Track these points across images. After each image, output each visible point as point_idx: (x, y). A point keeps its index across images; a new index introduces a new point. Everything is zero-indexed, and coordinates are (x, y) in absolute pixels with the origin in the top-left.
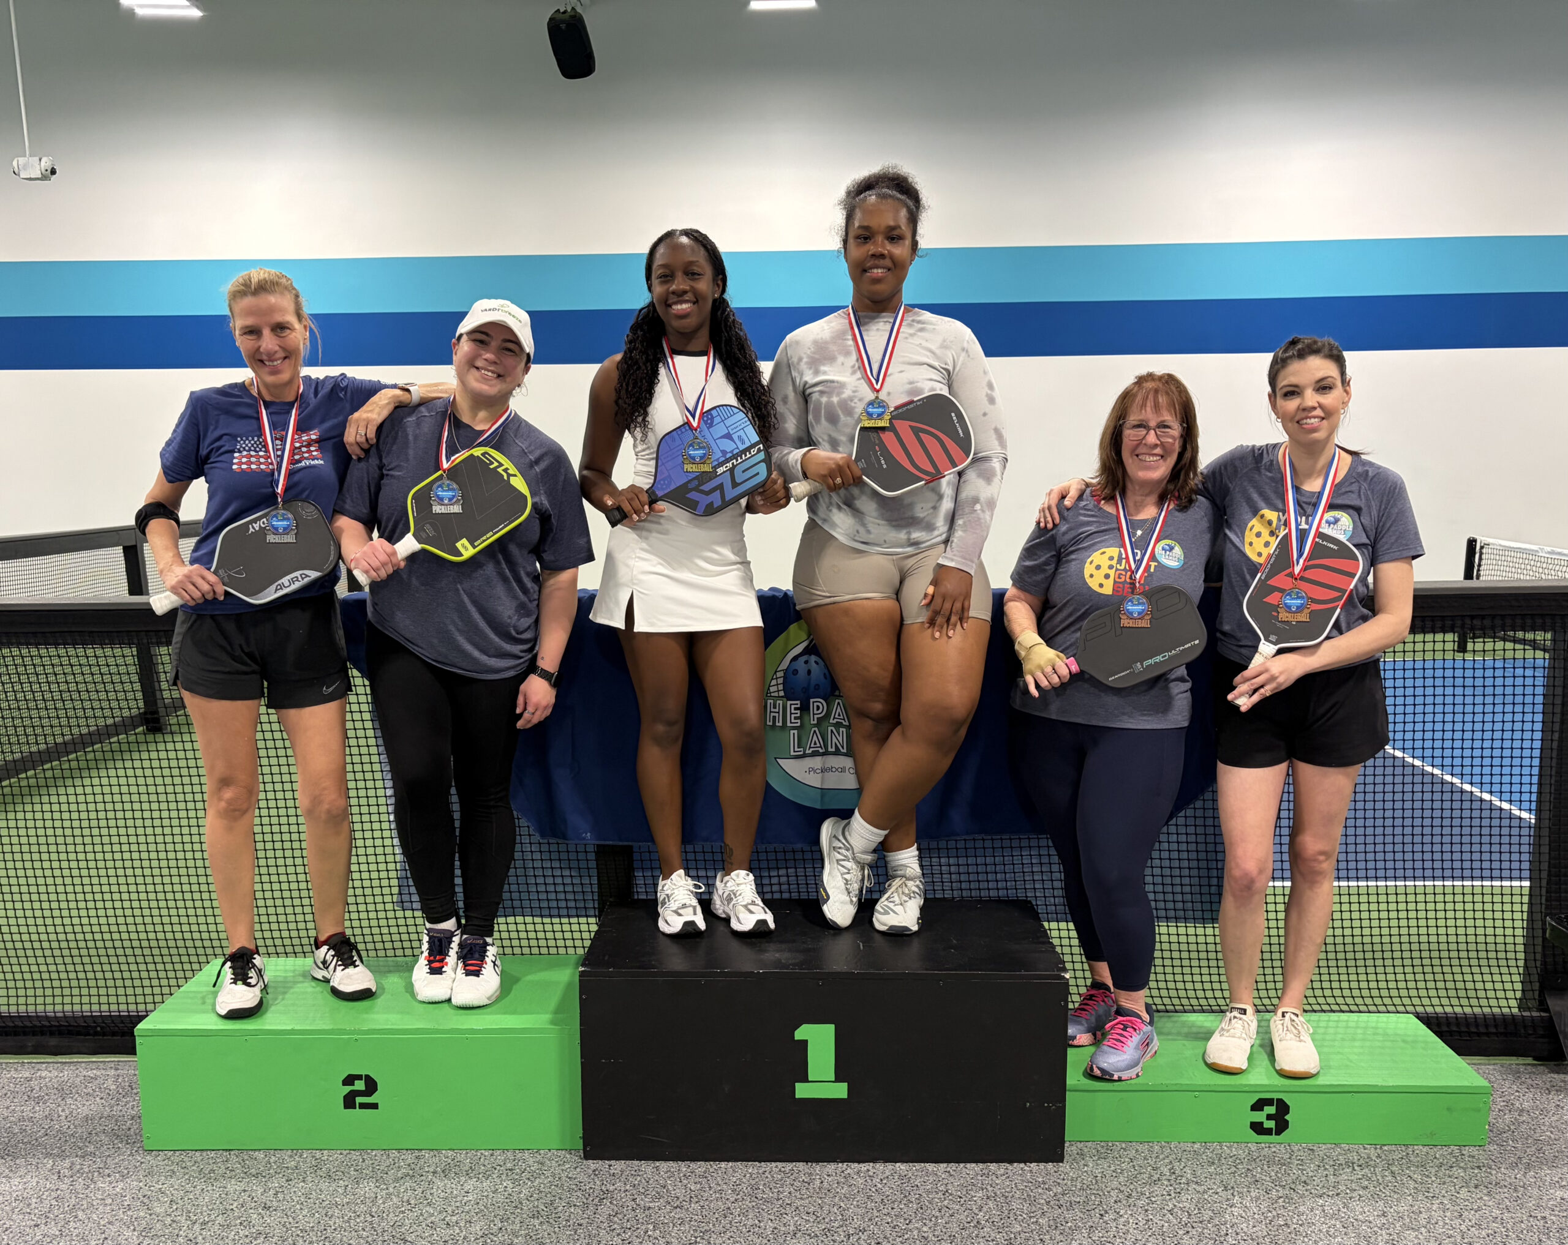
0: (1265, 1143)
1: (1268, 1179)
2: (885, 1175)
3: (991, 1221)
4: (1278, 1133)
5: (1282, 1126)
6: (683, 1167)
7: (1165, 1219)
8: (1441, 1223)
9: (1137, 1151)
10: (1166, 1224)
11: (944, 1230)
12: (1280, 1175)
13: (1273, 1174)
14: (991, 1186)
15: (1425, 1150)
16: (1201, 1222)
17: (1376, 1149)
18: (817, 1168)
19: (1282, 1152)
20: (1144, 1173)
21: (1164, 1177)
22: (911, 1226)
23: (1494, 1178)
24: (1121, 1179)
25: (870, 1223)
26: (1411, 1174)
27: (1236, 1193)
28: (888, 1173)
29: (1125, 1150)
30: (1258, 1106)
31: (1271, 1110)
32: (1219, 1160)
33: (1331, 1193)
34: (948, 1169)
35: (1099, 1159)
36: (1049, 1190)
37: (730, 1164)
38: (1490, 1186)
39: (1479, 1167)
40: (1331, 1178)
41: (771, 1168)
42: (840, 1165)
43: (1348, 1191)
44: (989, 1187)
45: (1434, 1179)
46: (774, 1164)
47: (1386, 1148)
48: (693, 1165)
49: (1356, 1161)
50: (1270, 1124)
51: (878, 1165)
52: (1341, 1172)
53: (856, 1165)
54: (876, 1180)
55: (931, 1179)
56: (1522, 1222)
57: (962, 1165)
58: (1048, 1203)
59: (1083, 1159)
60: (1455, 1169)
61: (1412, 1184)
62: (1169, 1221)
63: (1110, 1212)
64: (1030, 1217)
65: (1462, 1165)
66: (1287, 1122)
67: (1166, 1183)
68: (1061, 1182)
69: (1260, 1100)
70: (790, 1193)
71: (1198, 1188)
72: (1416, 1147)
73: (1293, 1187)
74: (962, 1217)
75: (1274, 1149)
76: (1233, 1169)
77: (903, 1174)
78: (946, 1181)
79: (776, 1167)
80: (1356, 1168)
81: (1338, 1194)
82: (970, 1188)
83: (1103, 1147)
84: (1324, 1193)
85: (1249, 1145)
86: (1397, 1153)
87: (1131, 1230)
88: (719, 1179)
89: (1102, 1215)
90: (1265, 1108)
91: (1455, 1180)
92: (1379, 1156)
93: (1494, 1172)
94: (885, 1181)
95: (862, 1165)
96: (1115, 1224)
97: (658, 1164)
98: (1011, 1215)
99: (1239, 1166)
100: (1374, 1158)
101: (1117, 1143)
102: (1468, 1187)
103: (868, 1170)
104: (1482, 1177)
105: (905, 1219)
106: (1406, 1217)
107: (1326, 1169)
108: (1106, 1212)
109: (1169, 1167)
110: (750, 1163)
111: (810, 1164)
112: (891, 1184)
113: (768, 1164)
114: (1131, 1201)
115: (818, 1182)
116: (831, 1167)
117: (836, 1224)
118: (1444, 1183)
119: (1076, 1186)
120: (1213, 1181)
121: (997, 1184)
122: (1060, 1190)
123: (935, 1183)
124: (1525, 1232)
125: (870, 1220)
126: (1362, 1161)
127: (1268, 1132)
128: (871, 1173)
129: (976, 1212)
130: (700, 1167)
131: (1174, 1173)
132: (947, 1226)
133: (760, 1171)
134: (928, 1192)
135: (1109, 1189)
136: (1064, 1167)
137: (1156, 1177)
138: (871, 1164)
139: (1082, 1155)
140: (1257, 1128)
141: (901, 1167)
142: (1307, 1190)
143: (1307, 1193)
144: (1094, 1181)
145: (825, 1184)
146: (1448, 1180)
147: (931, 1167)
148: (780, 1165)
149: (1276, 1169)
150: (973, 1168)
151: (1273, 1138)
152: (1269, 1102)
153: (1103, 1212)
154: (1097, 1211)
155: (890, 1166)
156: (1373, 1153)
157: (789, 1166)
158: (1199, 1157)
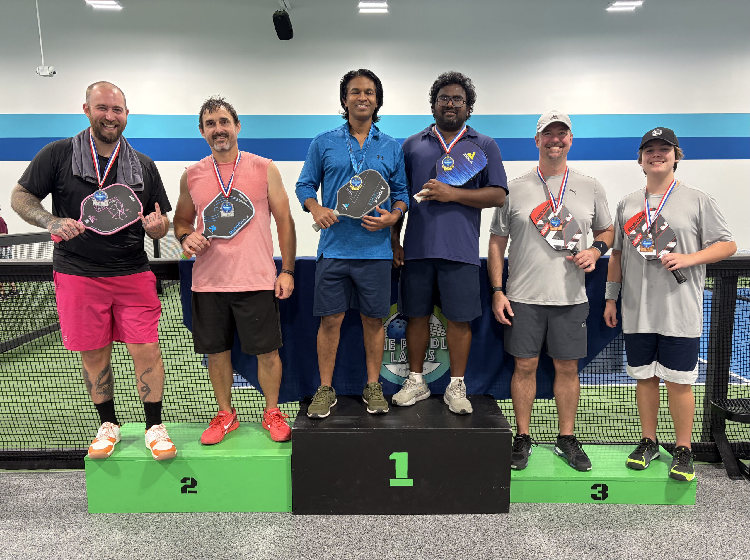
0: (598, 503)
1: (600, 519)
2: (431, 520)
3: (480, 541)
4: (603, 499)
5: (605, 496)
6: (340, 518)
7: (557, 539)
8: (677, 538)
9: (542, 506)
10: (558, 542)
11: (459, 546)
12: (605, 517)
13: (602, 517)
16: (573, 540)
18: (400, 517)
19: (606, 507)
20: (546, 517)
21: (555, 519)
22: (444, 544)
23: (698, 517)
24: (536, 520)
25: (425, 543)
26: (662, 515)
27: (587, 526)
28: (432, 519)
29: (536, 506)
30: (594, 487)
31: (600, 489)
32: (578, 511)
33: (628, 525)
34: (459, 517)
35: (525, 510)
36: (505, 526)
37: (361, 516)
38: (697, 520)
40: (628, 518)
42: (411, 516)
43: (636, 524)
44: (477, 525)
45: (672, 517)
46: (381, 516)
48: (344, 517)
49: (638, 510)
50: (600, 495)
51: (427, 516)
52: (632, 515)
53: (418, 515)
54: (427, 523)
55: (452, 521)
57: (465, 515)
58: (504, 532)
59: (518, 511)
60: (680, 513)
61: (663, 520)
62: (559, 540)
63: (532, 536)
64: (497, 539)
66: (607, 494)
67: (556, 522)
68: (509, 522)
69: (595, 484)
70: (389, 529)
71: (570, 523)
73: (612, 522)
74: (467, 539)
75: (602, 506)
76: (585, 514)
77: (439, 519)
78: (458, 523)
79: (382, 517)
80: (638, 513)
81: (631, 526)
82: (469, 525)
83: (526, 505)
84: (626, 525)
85: (591, 504)
87: (542, 544)
88: (356, 523)
89: (529, 537)
90: (598, 488)
91: (681, 518)
93: (698, 514)
94: (431, 523)
95: (420, 516)
96: (535, 541)
97: (328, 516)
98: (488, 538)
99: (587, 514)
100: (645, 509)
101: (533, 503)
102: (687, 521)
103: (423, 518)
104: (693, 516)
105: (441, 541)
106: (662, 536)
107: (625, 514)
109: (556, 514)
110: (370, 516)
111: (397, 515)
112: (434, 524)
113: (378, 516)
114: (541, 530)
115: (401, 524)
116: (406, 517)
117: (410, 544)
119: (516, 523)
120: (576, 520)
121: (481, 524)
122: (509, 526)
123: (454, 524)
125: (425, 541)
126: (640, 510)
127: (599, 499)
128: (424, 519)
129: (473, 537)
130: (347, 518)
131: (559, 517)
132: (460, 544)
133: (375, 519)
134: (451, 528)
135: (531, 525)
136: (510, 514)
137: (551, 519)
138: (424, 515)
139: (517, 508)
140: (594, 497)
141: (438, 516)
142: (618, 524)
143: (618, 526)
144: (524, 521)
145: (404, 524)
146: (678, 518)
147: (451, 516)
148: (383, 516)
149: (603, 514)
150: (470, 516)
152: (599, 485)
154: (526, 535)
155: (433, 516)
157: (387, 517)
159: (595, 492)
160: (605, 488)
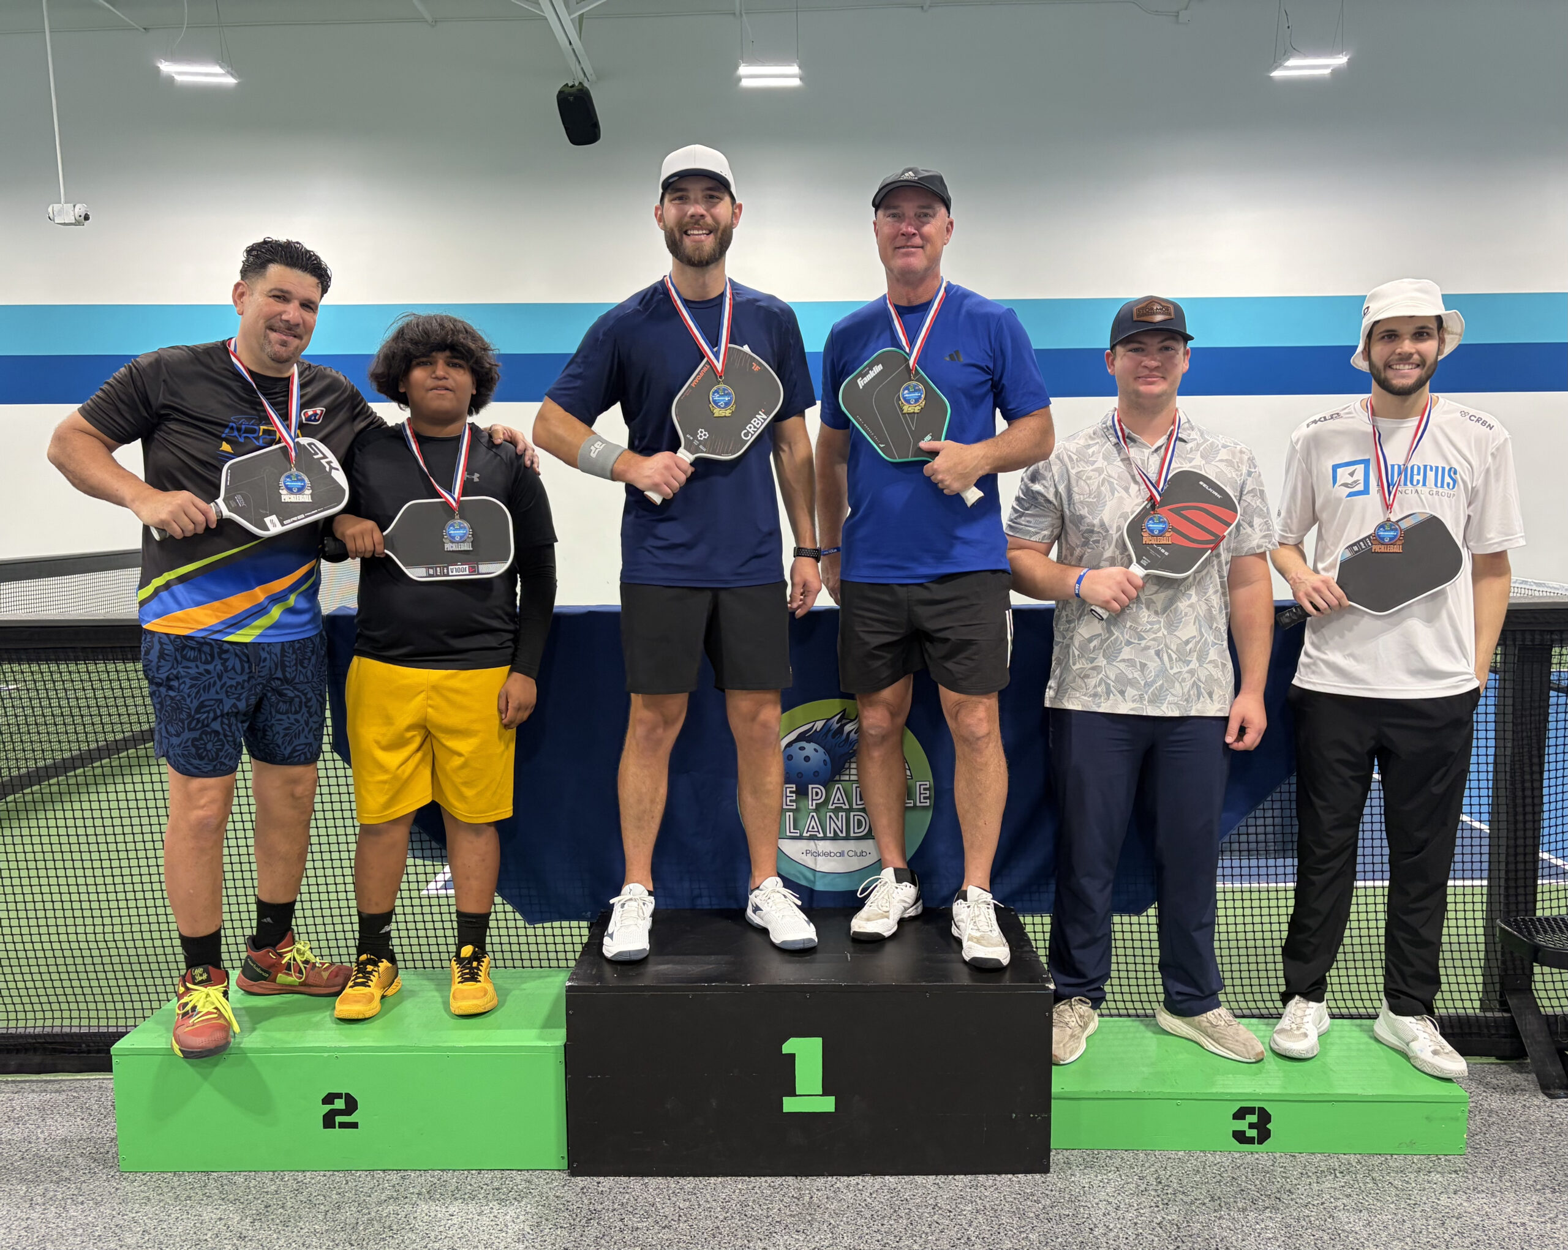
0: (1248, 1152)
1: (1253, 1187)
2: (875, 1189)
3: (981, 1236)
4: (1261, 1142)
5: (1264, 1135)
6: (672, 1182)
9: (1123, 1158)
12: (1264, 1185)
13: (1258, 1184)
14: (980, 1199)
18: (807, 1181)
19: (1265, 1160)
20: (1131, 1182)
21: (1151, 1188)
23: (1471, 1183)
24: (1109, 1190)
25: (860, 1241)
26: (1392, 1180)
27: (1223, 1204)
28: (877, 1186)
29: (1111, 1158)
30: (1240, 1115)
31: (1253, 1118)
32: (1204, 1168)
33: (1316, 1204)
34: (937, 1181)
35: (1085, 1168)
36: (1038, 1201)
37: (720, 1179)
38: (1468, 1191)
39: (1456, 1172)
40: (1315, 1186)
41: (761, 1183)
42: (830, 1178)
43: (1333, 1202)
44: (978, 1199)
45: (1413, 1184)
46: (763, 1179)
48: (682, 1182)
49: (1337, 1167)
50: (1253, 1133)
51: (867, 1178)
52: (1324, 1179)
53: (846, 1178)
54: (866, 1194)
55: (920, 1192)
56: (1503, 1229)
57: (951, 1177)
58: (1037, 1216)
59: (1070, 1168)
60: (1433, 1174)
61: (1393, 1191)
62: (1158, 1235)
63: (1099, 1225)
64: (1020, 1232)
65: (1439, 1169)
66: (1269, 1131)
67: (1153, 1193)
68: (1049, 1193)
69: (1241, 1108)
70: (779, 1210)
71: (1185, 1199)
73: (1278, 1196)
74: (953, 1232)
75: (1257, 1159)
76: (1219, 1178)
77: (893, 1187)
78: (935, 1194)
79: (766, 1182)
80: (1338, 1174)
81: (1323, 1206)
82: (959, 1201)
83: (1089, 1155)
84: (1310, 1204)
85: (1233, 1153)
86: (1377, 1162)
88: (708, 1195)
89: (1091, 1229)
90: (1247, 1116)
91: (1434, 1186)
92: (1359, 1162)
93: (1471, 1177)
94: (874, 1195)
95: (851, 1178)
97: (646, 1180)
98: (1001, 1230)
99: (1224, 1176)
100: (1354, 1164)
101: (1103, 1151)
102: (1447, 1193)
103: (858, 1184)
104: (1459, 1182)
105: (895, 1237)
106: (1392, 1229)
107: (1309, 1176)
108: (1096, 1226)
109: (1155, 1176)
110: (739, 1178)
111: (799, 1178)
112: (881, 1197)
113: (758, 1178)
114: (1119, 1213)
115: (807, 1198)
116: (820, 1181)
118: (1424, 1189)
119: (1064, 1197)
120: (1199, 1190)
121: (986, 1197)
122: (1048, 1202)
123: (924, 1196)
125: (860, 1238)
126: (1343, 1168)
127: (1250, 1141)
128: (860, 1187)
129: (966, 1227)
130: (689, 1183)
131: (1160, 1183)
132: (938, 1243)
133: (750, 1187)
134: (918, 1206)
135: (1097, 1200)
136: (1051, 1177)
137: (1143, 1187)
138: (861, 1178)
139: (1067, 1163)
140: (1239, 1136)
141: (890, 1180)
142: (1292, 1200)
143: (1292, 1203)
144: (1082, 1192)
145: (815, 1199)
146: (1427, 1185)
147: (920, 1179)
148: (769, 1179)
149: (1260, 1177)
150: (962, 1180)
151: (1256, 1147)
152: (1251, 1111)
155: (879, 1179)
157: (778, 1181)
158: (1184, 1165)
159: (1242, 1125)
160: (1265, 1117)
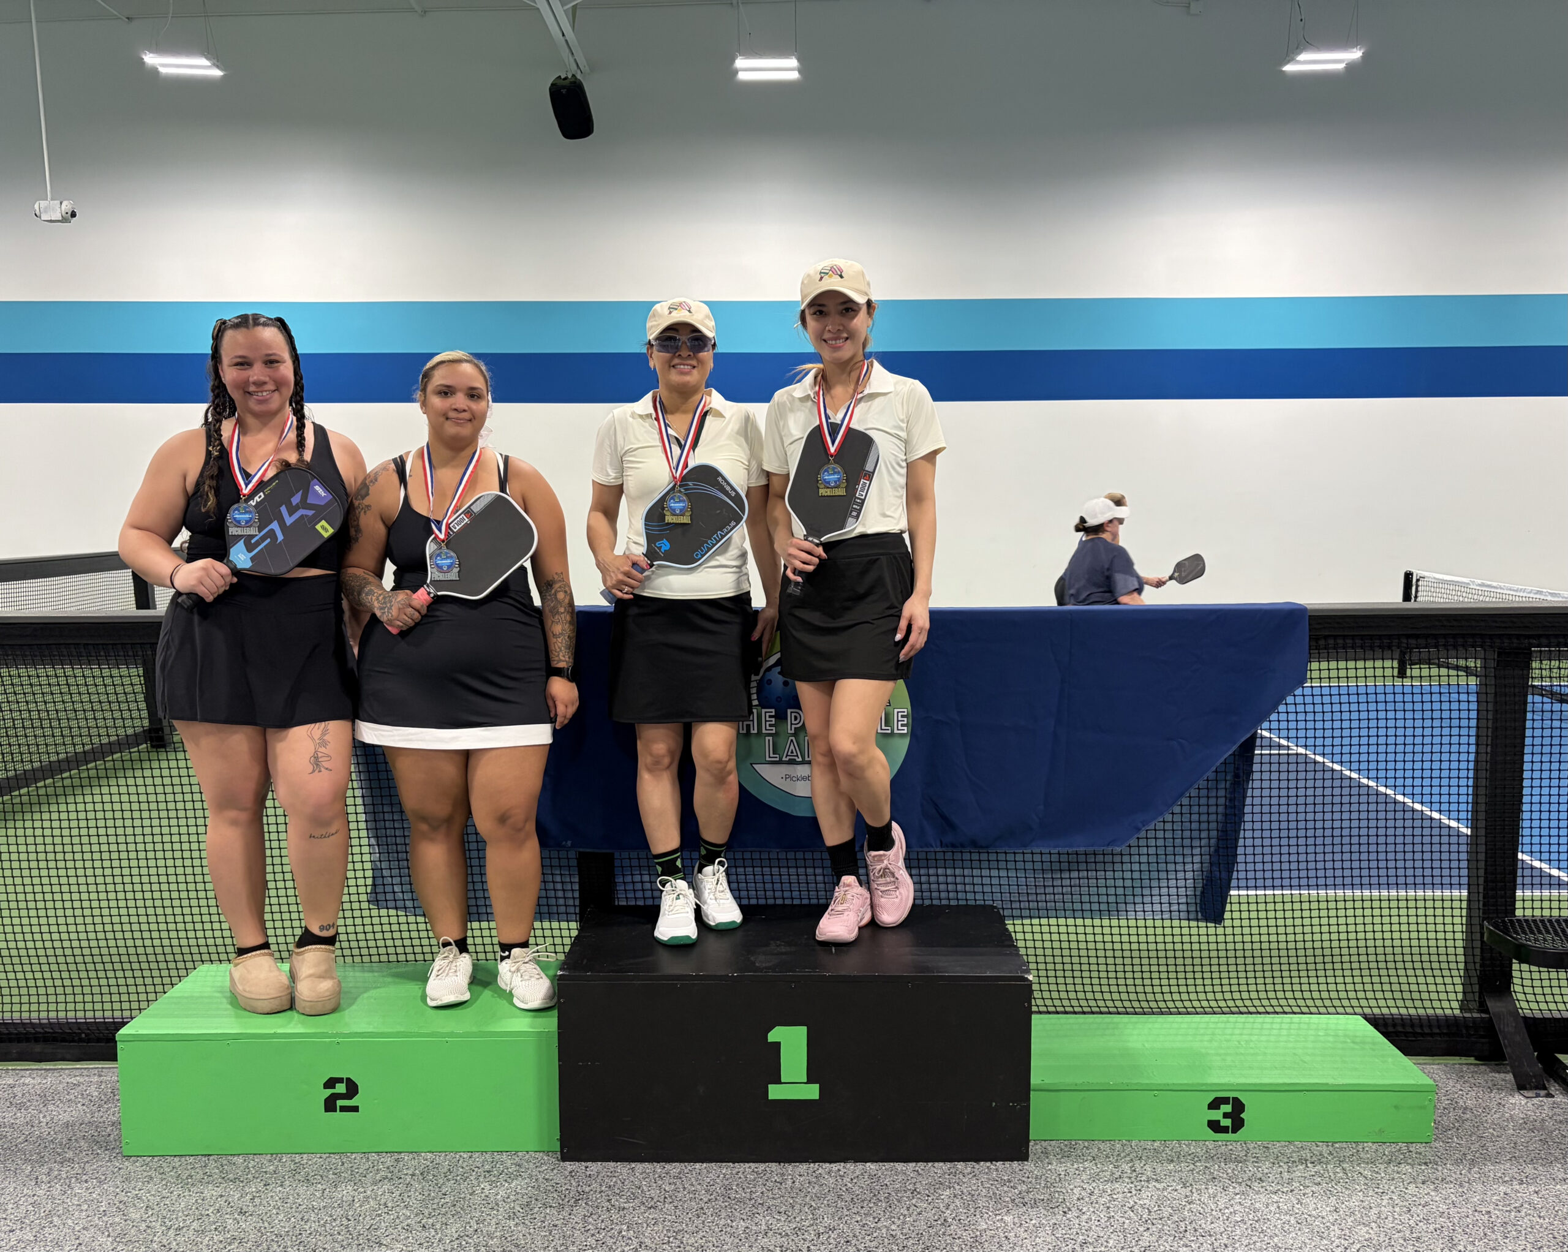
0: (1222, 1141)
1: (1225, 1176)
2: (856, 1175)
3: (957, 1220)
4: (1235, 1131)
5: (1238, 1124)
6: (658, 1169)
7: (1126, 1216)
8: (1390, 1218)
9: (1099, 1149)
10: (1127, 1221)
11: (912, 1229)
12: (1236, 1172)
13: (1230, 1171)
14: (958, 1185)
15: (1374, 1147)
16: (1161, 1219)
17: (1328, 1146)
18: (789, 1168)
19: (1238, 1150)
21: (1125, 1175)
22: (881, 1226)
23: (1440, 1173)
24: (1084, 1177)
25: (840, 1223)
26: (1362, 1171)
27: (1194, 1190)
28: (858, 1173)
29: (1087, 1148)
30: (1215, 1104)
31: (1227, 1108)
32: (1178, 1157)
33: (1285, 1190)
34: (917, 1169)
35: (1062, 1157)
36: (1015, 1189)
37: (704, 1165)
38: (1436, 1182)
39: (1426, 1164)
40: (1286, 1175)
41: (744, 1168)
42: (812, 1165)
43: (1302, 1188)
45: (1383, 1175)
46: (747, 1166)
47: (1337, 1145)
48: (668, 1167)
49: (1308, 1158)
50: (1227, 1122)
51: (848, 1165)
52: (1295, 1169)
53: (827, 1165)
54: (847, 1179)
55: (900, 1178)
56: (1468, 1217)
57: (930, 1165)
58: (1013, 1201)
59: (1047, 1157)
60: (1403, 1165)
61: (1362, 1180)
62: (1130, 1218)
63: (1073, 1209)
65: (1410, 1161)
66: (1243, 1120)
67: (1127, 1180)
68: (1026, 1180)
69: (1216, 1099)
70: (762, 1194)
71: (1158, 1185)
72: (1365, 1145)
73: (1249, 1183)
74: (929, 1216)
75: (1230, 1147)
76: (1192, 1166)
77: (873, 1174)
78: (914, 1180)
79: (749, 1168)
80: (1309, 1165)
81: (1292, 1191)
82: (937, 1187)
83: (1066, 1145)
84: (1279, 1190)
85: (1207, 1143)
86: (1347, 1150)
87: (1093, 1227)
88: (692, 1179)
89: (1065, 1212)
90: (1222, 1106)
91: (1403, 1176)
92: (1331, 1153)
93: (1440, 1168)
94: (855, 1181)
95: (833, 1165)
96: (1077, 1221)
97: (634, 1165)
99: (1198, 1164)
100: (1326, 1155)
101: (1080, 1142)
102: (1415, 1182)
103: (839, 1170)
104: (1428, 1173)
105: (874, 1219)
106: (1357, 1213)
107: (1280, 1166)
108: (1069, 1209)
109: (1129, 1165)
112: (861, 1184)
114: (1093, 1198)
115: (790, 1182)
116: (803, 1167)
118: (1393, 1179)
119: (1040, 1184)
120: (1172, 1178)
122: (1024, 1188)
123: (904, 1183)
124: (1471, 1226)
126: (1314, 1158)
127: (1225, 1130)
128: (842, 1173)
129: (943, 1211)
131: (1135, 1171)
132: (915, 1225)
133: (734, 1173)
134: (897, 1192)
135: (1071, 1187)
136: (1029, 1165)
137: (1117, 1175)
138: (842, 1164)
139: (1046, 1153)
140: (1214, 1126)
141: (871, 1167)
142: (1262, 1187)
143: (1262, 1190)
144: (1058, 1179)
145: (797, 1184)
146: (1396, 1176)
147: (899, 1167)
148: (752, 1166)
149: (1232, 1166)
150: (941, 1167)
151: (1230, 1136)
152: (1225, 1101)
153: (1066, 1210)
154: (1060, 1208)
155: (860, 1166)
156: (1325, 1150)
157: (761, 1168)
158: (1159, 1155)
159: (1216, 1115)
160: (1238, 1106)
